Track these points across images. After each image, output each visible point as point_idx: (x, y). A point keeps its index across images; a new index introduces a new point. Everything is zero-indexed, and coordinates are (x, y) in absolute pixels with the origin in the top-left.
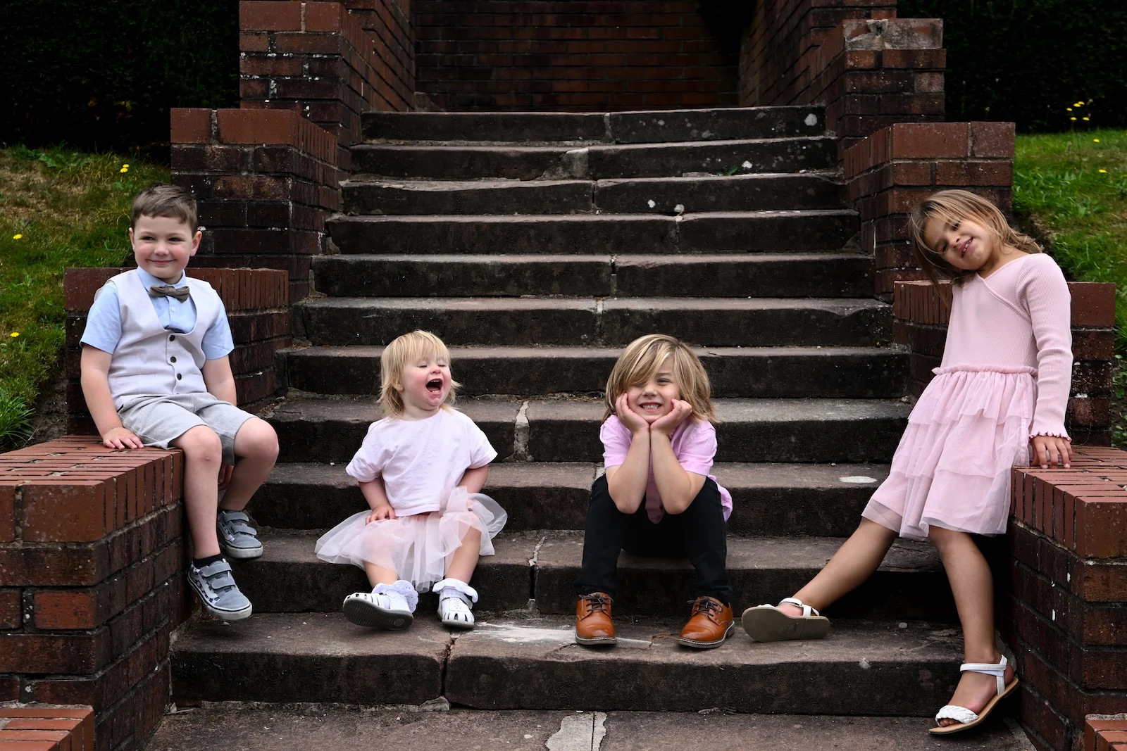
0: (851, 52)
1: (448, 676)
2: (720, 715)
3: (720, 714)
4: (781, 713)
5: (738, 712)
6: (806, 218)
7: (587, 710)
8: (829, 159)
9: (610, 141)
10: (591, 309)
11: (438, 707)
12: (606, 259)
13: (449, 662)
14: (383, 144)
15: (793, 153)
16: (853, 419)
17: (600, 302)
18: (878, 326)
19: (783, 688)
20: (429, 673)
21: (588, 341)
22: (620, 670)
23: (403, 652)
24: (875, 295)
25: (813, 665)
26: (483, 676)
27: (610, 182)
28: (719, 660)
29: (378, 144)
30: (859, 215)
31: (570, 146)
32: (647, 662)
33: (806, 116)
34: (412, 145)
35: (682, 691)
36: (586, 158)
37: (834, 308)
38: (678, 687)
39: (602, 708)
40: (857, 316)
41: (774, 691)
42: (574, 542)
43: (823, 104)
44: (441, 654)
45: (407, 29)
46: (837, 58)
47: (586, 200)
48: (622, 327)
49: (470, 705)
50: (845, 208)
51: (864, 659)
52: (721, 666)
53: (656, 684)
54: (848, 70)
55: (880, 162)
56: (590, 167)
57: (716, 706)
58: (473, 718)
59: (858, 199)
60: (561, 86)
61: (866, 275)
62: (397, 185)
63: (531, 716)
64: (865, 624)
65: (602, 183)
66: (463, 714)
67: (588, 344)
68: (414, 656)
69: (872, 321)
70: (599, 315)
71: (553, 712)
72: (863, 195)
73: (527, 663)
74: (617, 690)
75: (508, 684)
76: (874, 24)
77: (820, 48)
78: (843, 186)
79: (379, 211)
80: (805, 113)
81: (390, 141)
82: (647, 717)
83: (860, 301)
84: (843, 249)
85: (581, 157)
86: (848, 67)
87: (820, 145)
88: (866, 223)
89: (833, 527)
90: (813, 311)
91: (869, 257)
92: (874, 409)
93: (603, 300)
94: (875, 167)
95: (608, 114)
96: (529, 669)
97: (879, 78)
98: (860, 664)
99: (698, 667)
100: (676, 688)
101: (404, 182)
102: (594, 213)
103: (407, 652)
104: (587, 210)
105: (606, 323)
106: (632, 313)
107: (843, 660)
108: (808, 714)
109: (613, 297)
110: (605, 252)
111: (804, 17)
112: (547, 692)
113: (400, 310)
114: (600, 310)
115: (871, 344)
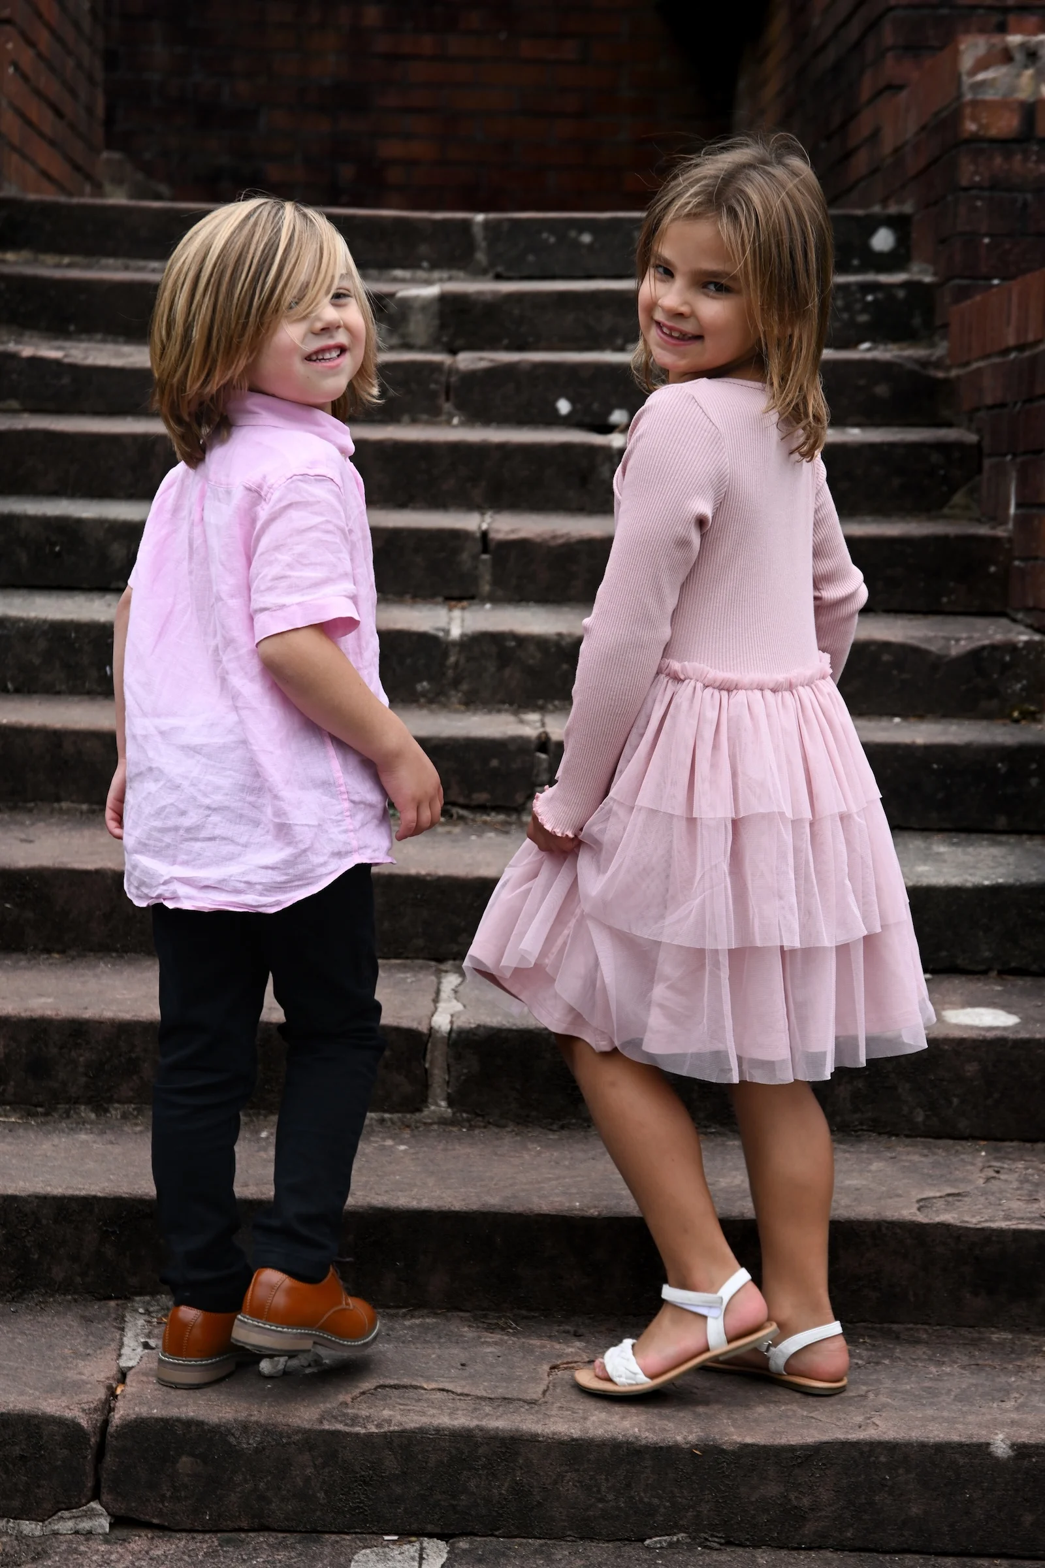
0: (975, 103)
1: (109, 1459)
2: (689, 1550)
3: (691, 1548)
4: (820, 1548)
5: (729, 1543)
6: (872, 446)
7: (406, 1534)
8: (917, 321)
9: (480, 273)
10: (438, 629)
11: (85, 1525)
12: (470, 522)
13: (111, 1429)
14: (27, 263)
15: (848, 308)
16: (969, 885)
17: (457, 613)
18: (1018, 678)
19: (825, 1495)
20: (66, 1452)
21: (430, 695)
22: (480, 1451)
23: (11, 1406)
24: (1009, 611)
25: (891, 1447)
26: (184, 1459)
27: (481, 359)
28: (691, 1432)
29: (15, 263)
30: (980, 442)
31: (403, 280)
32: (537, 1435)
33: (872, 232)
34: (88, 267)
35: (610, 1497)
36: (435, 308)
37: (929, 640)
38: (603, 1489)
39: (438, 1530)
40: (976, 657)
41: (806, 1502)
42: (389, 1142)
43: (908, 208)
44: (95, 1410)
45: (86, 24)
46: (944, 114)
47: (434, 395)
48: (501, 667)
49: (155, 1521)
50: (949, 425)
51: (1001, 1436)
52: (696, 1446)
53: (555, 1482)
54: (967, 141)
55: (1031, 337)
56: (443, 326)
57: (683, 1529)
58: (160, 1552)
59: (977, 409)
60: (391, 149)
61: (993, 569)
62: (50, 351)
63: (286, 1547)
64: (995, 1337)
65: (467, 360)
66: (139, 1542)
67: (431, 701)
68: (36, 1416)
69: (1005, 667)
70: (454, 644)
71: (334, 1537)
72: (989, 400)
73: (281, 1435)
74: (473, 1494)
75: (238, 1478)
76: (1022, 45)
77: (904, 94)
78: (946, 381)
79: (14, 404)
80: (870, 226)
81: (42, 257)
82: (536, 1552)
83: (980, 622)
84: (946, 511)
85: (426, 305)
86: (966, 135)
87: (901, 294)
88: (995, 460)
89: (927, 1117)
90: (886, 646)
91: (1001, 532)
92: (1011, 859)
93: (463, 609)
94: (1020, 348)
95: (480, 217)
96: (284, 1446)
97: (1026, 159)
98: (992, 1449)
99: (647, 1447)
100: (599, 1491)
101: (67, 344)
102: (448, 422)
103: (20, 1406)
104: (434, 415)
105: (468, 660)
106: (522, 640)
107: (955, 1438)
108: (877, 1551)
109: (484, 600)
110: (469, 505)
111: (873, 26)
112: (321, 1495)
113: (45, 621)
114: (456, 632)
115: (999, 714)
